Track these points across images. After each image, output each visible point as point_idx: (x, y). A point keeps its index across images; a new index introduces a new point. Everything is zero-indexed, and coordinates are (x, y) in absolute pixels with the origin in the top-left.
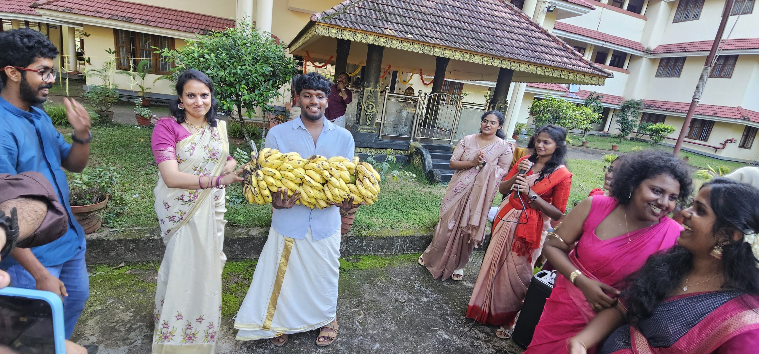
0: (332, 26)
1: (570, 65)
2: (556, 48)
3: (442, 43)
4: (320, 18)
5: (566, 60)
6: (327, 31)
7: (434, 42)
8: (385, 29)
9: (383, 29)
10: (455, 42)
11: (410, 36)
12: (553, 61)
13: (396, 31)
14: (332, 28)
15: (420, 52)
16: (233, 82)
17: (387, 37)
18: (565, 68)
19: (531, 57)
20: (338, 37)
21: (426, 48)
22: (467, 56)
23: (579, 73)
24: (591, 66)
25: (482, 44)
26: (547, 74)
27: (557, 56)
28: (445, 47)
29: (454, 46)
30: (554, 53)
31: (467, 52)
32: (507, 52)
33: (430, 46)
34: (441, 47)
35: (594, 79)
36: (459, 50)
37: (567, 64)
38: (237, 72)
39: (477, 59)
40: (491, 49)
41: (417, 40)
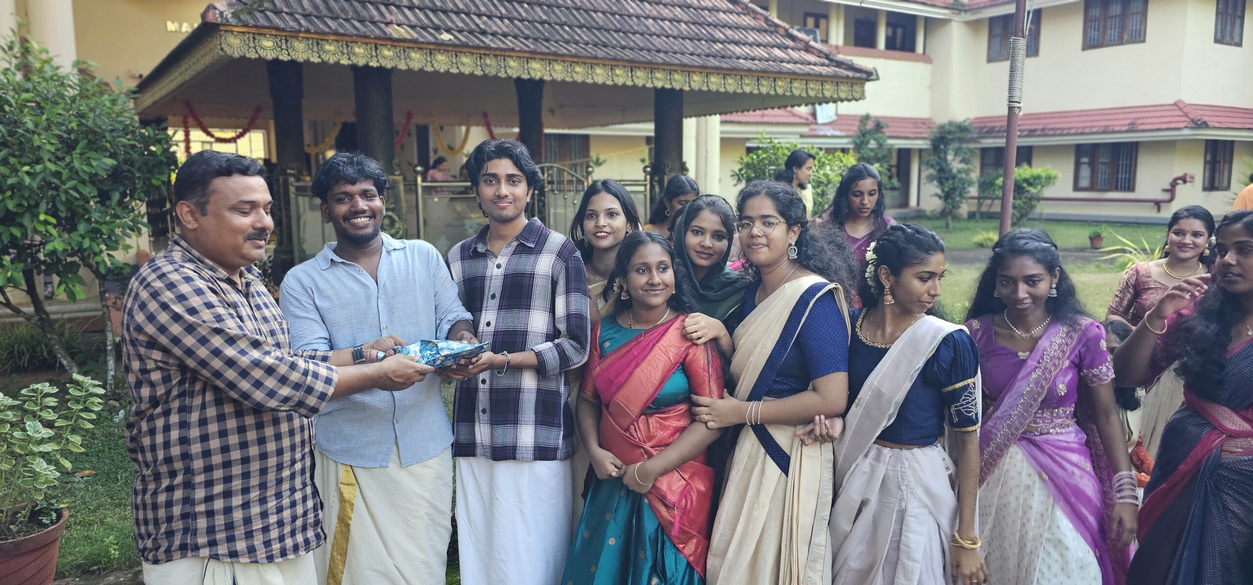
0: (261, 31)
1: (788, 62)
2: (753, 29)
3: (518, 45)
4: (228, 14)
5: (777, 52)
6: (251, 44)
7: (502, 46)
8: (387, 24)
9: (382, 26)
10: (547, 40)
11: (446, 37)
12: (753, 59)
13: (413, 27)
14: (262, 38)
15: (476, 73)
16: (15, 210)
17: (396, 44)
18: (780, 72)
19: (708, 56)
20: (281, 58)
21: (488, 61)
22: (578, 69)
23: (810, 78)
24: (831, 60)
25: (603, 37)
26: (747, 89)
27: (759, 45)
28: (527, 55)
29: (547, 51)
30: (751, 40)
31: (575, 60)
32: (658, 51)
33: (496, 56)
34: (520, 54)
35: (843, 88)
36: (559, 58)
37: (782, 61)
38: (21, 183)
39: (600, 75)
40: (624, 48)
41: (465, 45)
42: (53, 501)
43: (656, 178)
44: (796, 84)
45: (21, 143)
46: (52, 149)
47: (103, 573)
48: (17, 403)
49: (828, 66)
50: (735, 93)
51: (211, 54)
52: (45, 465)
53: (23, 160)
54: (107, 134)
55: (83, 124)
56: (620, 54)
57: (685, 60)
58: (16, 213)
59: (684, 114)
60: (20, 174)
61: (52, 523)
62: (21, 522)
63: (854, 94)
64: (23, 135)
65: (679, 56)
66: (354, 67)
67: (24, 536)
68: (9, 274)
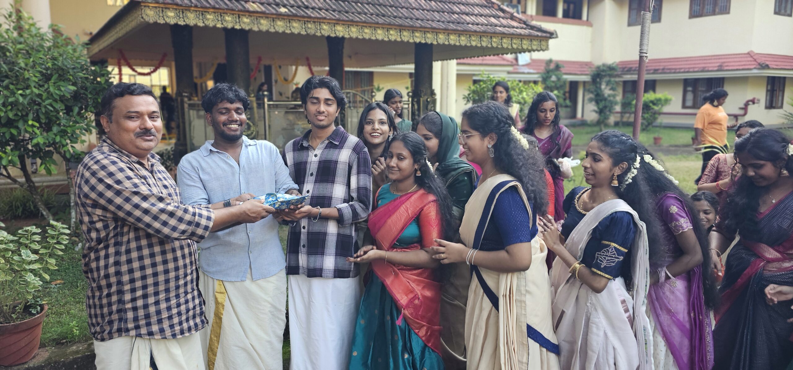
0: (167, 6)
1: (500, 26)
2: (477, 5)
3: (328, 15)
5: (493, 20)
6: (161, 15)
7: (318, 16)
8: (246, 2)
9: (243, 3)
10: (347, 12)
11: (283, 10)
12: (478, 24)
13: (263, 4)
14: (167, 10)
15: (302, 33)
16: (13, 118)
17: (251, 14)
18: (494, 33)
19: (449, 22)
20: (179, 23)
21: (309, 26)
22: (366, 30)
23: (514, 37)
24: (527, 25)
25: (382, 10)
26: (474, 44)
27: (481, 16)
28: (334, 22)
29: (347, 19)
30: (476, 12)
31: (365, 25)
32: (417, 19)
33: (314, 22)
34: (329, 21)
35: (535, 43)
36: (354, 24)
37: (496, 26)
38: (17, 101)
39: (380, 35)
40: (395, 17)
41: (295, 16)
42: (38, 299)
43: (416, 100)
44: (504, 40)
45: (17, 76)
46: (36, 80)
47: (69, 344)
48: (16, 238)
49: (525, 29)
50: (466, 46)
51: (136, 21)
52: (33, 277)
53: (19, 87)
54: (71, 71)
55: (55, 64)
56: (393, 21)
57: (434, 25)
58: (14, 120)
59: (434, 59)
60: (16, 95)
61: (38, 313)
62: (19, 312)
63: (542, 47)
64: (18, 71)
65: (430, 22)
66: (225, 29)
67: (20, 321)
68: (10, 158)
